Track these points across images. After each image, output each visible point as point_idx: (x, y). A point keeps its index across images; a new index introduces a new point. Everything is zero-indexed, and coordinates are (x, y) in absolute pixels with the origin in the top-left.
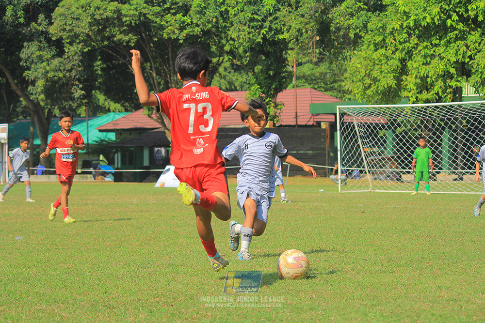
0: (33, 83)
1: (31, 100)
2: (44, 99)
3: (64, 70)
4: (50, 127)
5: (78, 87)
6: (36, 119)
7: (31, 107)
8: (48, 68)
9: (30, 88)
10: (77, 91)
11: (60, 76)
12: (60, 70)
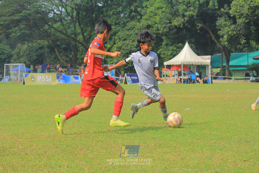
0: (222, 37)
1: (221, 45)
2: (228, 44)
3: (236, 30)
4: (230, 57)
5: (243, 38)
6: (224, 53)
7: (221, 47)
8: (229, 30)
9: (221, 39)
10: (242, 40)
11: (235, 33)
12: (235, 31)
